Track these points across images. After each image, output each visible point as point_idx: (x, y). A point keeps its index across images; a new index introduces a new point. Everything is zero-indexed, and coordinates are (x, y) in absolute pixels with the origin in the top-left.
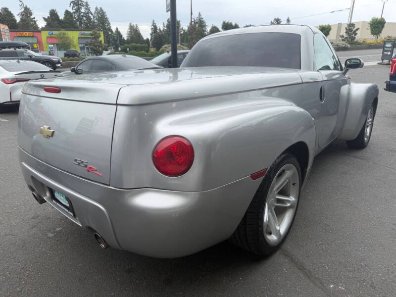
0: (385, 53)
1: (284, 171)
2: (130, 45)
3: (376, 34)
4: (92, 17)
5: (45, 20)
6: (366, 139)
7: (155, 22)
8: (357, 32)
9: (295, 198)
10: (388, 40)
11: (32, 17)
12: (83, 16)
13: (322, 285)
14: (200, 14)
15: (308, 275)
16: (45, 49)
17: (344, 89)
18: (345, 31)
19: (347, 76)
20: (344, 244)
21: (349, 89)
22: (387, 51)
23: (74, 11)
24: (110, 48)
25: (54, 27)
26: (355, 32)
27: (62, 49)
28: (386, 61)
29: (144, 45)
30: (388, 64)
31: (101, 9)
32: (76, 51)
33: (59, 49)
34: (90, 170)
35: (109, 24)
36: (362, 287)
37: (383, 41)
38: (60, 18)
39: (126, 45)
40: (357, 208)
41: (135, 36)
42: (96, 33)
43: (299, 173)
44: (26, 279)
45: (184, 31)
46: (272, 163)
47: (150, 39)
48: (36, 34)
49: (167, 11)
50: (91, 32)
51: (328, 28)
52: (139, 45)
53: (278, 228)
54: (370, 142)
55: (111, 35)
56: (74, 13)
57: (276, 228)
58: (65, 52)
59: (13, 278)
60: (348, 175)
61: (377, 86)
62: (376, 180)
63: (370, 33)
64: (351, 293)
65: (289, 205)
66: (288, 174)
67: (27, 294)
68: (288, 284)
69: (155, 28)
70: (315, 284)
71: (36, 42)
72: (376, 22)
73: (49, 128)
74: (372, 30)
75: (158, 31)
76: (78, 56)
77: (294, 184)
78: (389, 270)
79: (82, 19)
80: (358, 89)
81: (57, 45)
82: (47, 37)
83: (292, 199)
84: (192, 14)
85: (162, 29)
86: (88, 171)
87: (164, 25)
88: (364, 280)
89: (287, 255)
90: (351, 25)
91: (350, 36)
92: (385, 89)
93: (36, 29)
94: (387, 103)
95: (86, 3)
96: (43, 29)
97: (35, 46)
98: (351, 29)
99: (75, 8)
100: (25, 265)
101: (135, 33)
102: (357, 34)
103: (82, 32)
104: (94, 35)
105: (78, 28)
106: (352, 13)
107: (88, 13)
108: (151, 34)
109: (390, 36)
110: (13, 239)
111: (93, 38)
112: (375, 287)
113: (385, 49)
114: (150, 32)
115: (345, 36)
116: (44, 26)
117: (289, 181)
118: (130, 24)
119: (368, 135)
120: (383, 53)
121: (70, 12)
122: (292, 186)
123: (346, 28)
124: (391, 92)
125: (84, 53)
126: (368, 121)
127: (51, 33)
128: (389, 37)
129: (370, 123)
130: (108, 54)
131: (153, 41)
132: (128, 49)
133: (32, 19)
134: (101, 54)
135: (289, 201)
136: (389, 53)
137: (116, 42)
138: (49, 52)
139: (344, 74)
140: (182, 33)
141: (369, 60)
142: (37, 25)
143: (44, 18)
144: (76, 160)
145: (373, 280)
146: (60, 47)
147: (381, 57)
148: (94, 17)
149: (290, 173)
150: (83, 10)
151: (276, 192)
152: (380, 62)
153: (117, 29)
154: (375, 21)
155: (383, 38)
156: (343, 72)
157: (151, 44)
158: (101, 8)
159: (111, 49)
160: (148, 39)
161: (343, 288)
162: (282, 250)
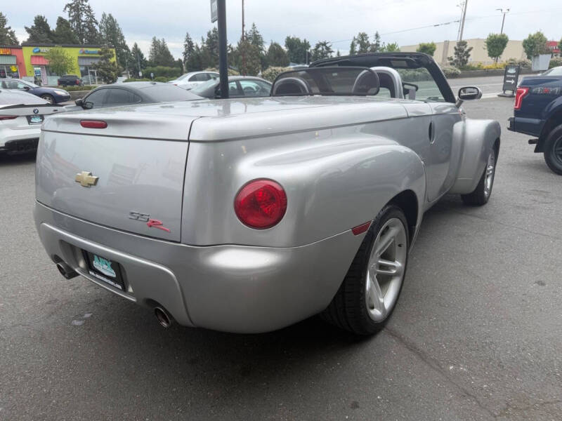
0: (508, 81)
1: (387, 228)
2: (155, 69)
3: (495, 57)
4: (97, 28)
5: (28, 30)
6: (486, 193)
7: (191, 36)
8: (470, 53)
9: (402, 263)
10: (511, 64)
11: (6, 26)
12: (84, 26)
13: (440, 367)
14: (254, 25)
15: (422, 356)
16: (28, 73)
17: (458, 127)
18: (454, 51)
19: (461, 110)
20: (464, 319)
21: (464, 128)
22: (510, 79)
23: (71, 18)
24: (125, 72)
25: (42, 42)
26: (467, 52)
27: (54, 74)
28: (509, 92)
29: (174, 68)
30: (512, 96)
31: (111, 17)
32: (76, 76)
33: (50, 74)
34: (153, 224)
35: (122, 38)
36: (487, 367)
37: (504, 65)
38: (51, 29)
39: (150, 68)
40: (478, 277)
41: (162, 56)
42: (106, 51)
43: (406, 231)
44: (53, 378)
45: (232, 49)
46: (375, 216)
47: (183, 60)
48: (15, 52)
49: (213, 22)
50: (99, 50)
51: (431, 48)
52: (167, 68)
53: (381, 300)
54: (491, 197)
55: (127, 53)
56: (72, 21)
57: (379, 301)
58: (59, 78)
59: (35, 378)
60: (465, 238)
61: (498, 124)
62: (500, 242)
63: (487, 55)
64: (475, 375)
65: (394, 271)
66: (393, 232)
67: (59, 395)
68: (397, 367)
69: (190, 45)
70: (432, 367)
71: (15, 63)
72: (494, 40)
73: (90, 174)
74: (489, 50)
75: (194, 48)
76: (79, 84)
77: (400, 246)
78: (519, 347)
79: (83, 30)
80: (474, 128)
81: (47, 67)
82: (32, 56)
83: (398, 264)
84: (243, 26)
85: (200, 47)
86: (150, 226)
87: (203, 40)
88: (491, 359)
89: (394, 334)
90: (462, 44)
91: (461, 58)
92: (509, 129)
93: (14, 45)
94: (511, 148)
95: (89, 7)
96: (25, 44)
97: (14, 69)
98: (462, 49)
99: (73, 14)
100: (49, 361)
101: (161, 52)
102: (469, 55)
103: (85, 49)
104: (104, 53)
105: (78, 43)
106: (463, 27)
107: (91, 22)
108: (185, 54)
109: (513, 58)
110: (25, 330)
111: (102, 59)
112: (503, 367)
113: (508, 76)
114: (184, 50)
115: (454, 59)
116: (26, 40)
117: (394, 241)
118: (154, 39)
119: (488, 187)
120: (505, 81)
121: (65, 21)
122: (397, 247)
123: (455, 48)
124: (516, 133)
125: (88, 80)
126: (488, 169)
127: (38, 50)
128: (512, 60)
129: (491, 172)
130: (124, 82)
131: (187, 63)
132: (152, 75)
133: (7, 29)
134: (114, 81)
135: (394, 267)
136: (513, 82)
137: (134, 64)
138: (35, 78)
139: (458, 106)
140: (229, 52)
141: (488, 91)
142: (15, 39)
143: (26, 28)
144: (132, 213)
145: (501, 358)
146: (51, 70)
147: (502, 87)
148: (101, 28)
149: (396, 230)
150: (84, 17)
151: (379, 256)
152: (501, 93)
153: (136, 46)
154: (493, 38)
155: (504, 62)
156: (457, 104)
157: (184, 67)
158: (110, 15)
159: (126, 74)
160: (180, 60)
161: (465, 370)
162: (387, 329)
